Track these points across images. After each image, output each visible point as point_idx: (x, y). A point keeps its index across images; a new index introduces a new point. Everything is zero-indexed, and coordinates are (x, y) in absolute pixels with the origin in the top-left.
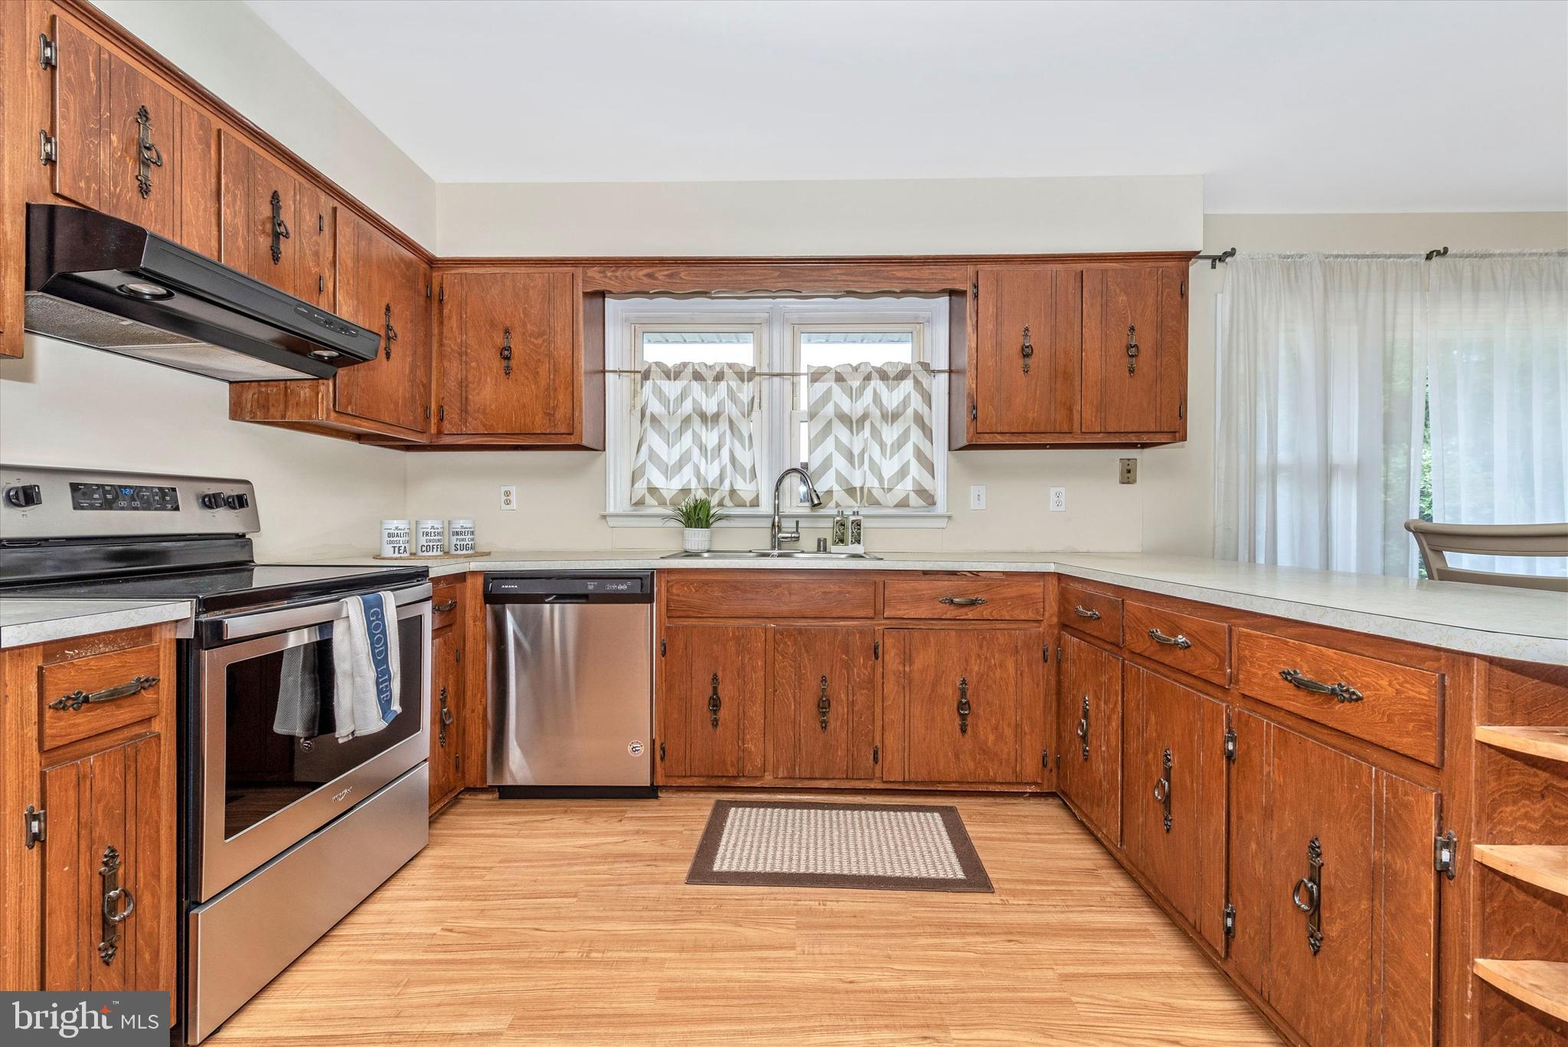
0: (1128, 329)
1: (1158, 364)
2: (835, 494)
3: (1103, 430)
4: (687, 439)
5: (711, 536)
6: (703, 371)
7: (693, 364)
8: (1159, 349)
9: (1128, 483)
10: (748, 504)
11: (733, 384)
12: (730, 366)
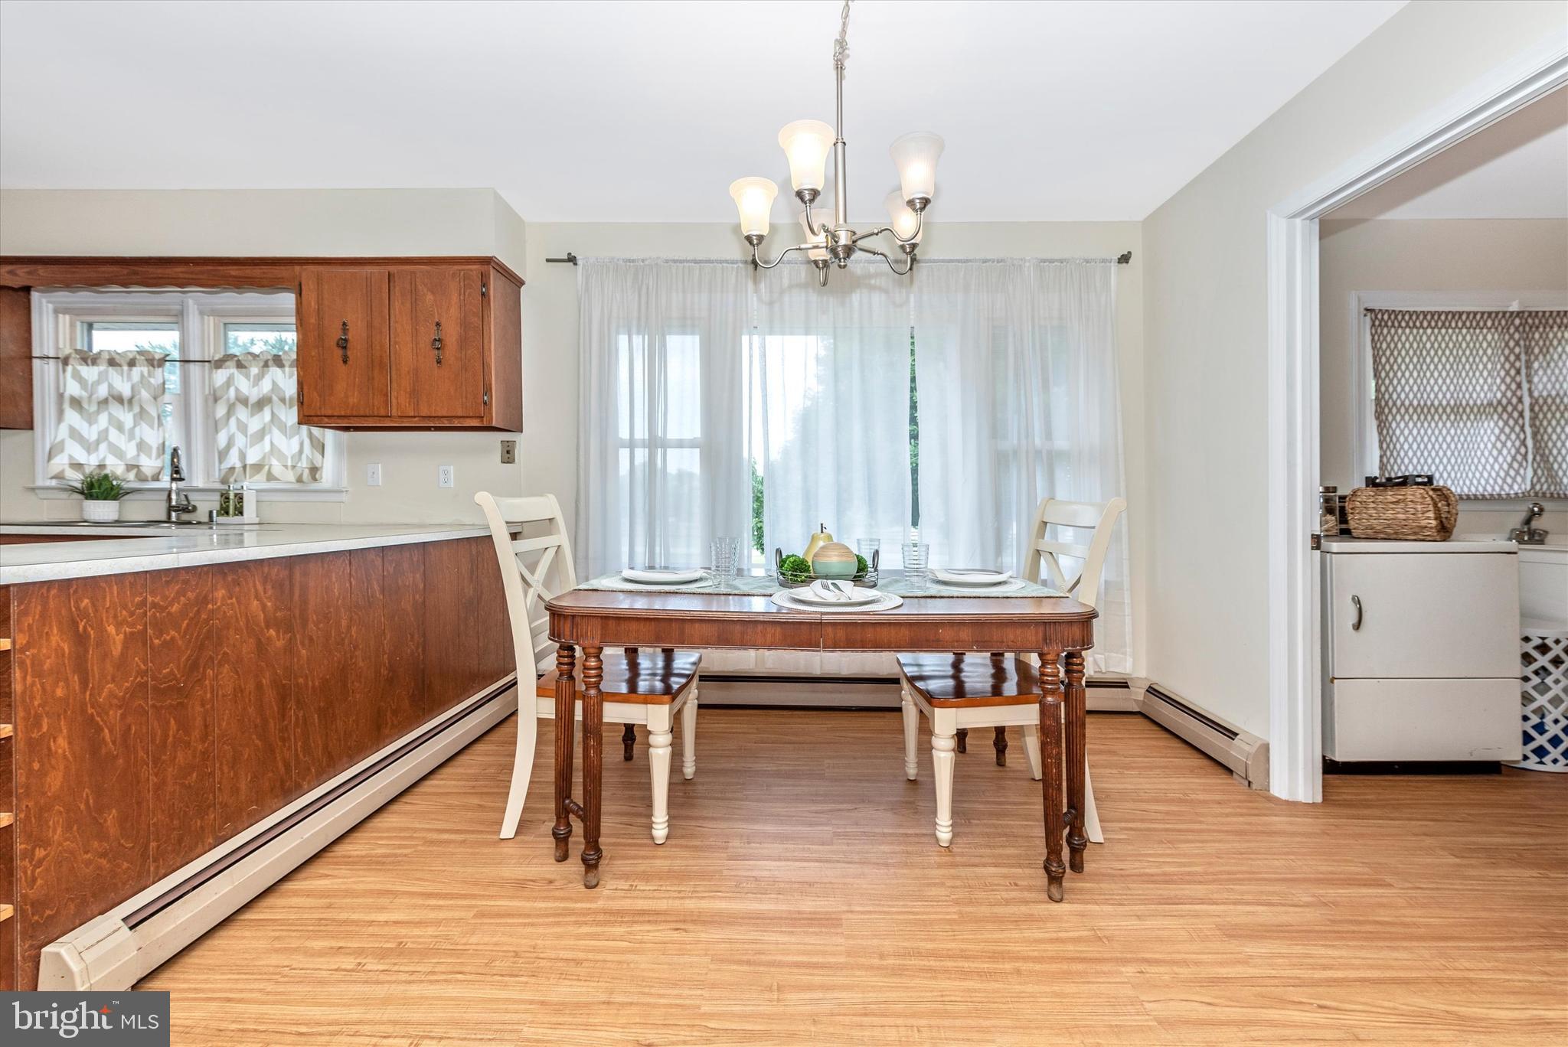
0: (434, 324)
1: (463, 357)
2: (237, 470)
3: (416, 414)
4: (103, 420)
5: (120, 507)
6: (118, 359)
7: (109, 351)
8: (463, 342)
9: (508, 462)
10: (150, 479)
11: (145, 370)
12: (141, 353)
